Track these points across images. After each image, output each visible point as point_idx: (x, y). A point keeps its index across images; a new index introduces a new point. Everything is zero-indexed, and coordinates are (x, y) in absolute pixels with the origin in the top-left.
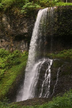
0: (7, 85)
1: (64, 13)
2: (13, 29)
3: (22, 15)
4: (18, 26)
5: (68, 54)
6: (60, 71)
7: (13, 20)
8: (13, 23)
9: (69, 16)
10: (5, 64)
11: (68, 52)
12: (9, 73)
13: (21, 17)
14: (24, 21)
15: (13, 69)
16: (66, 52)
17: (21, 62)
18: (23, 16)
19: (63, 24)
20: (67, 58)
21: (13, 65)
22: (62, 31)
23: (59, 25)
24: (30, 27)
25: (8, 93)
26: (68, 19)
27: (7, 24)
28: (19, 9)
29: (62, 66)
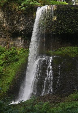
0: (8, 82)
1: (64, 12)
2: (10, 25)
3: (20, 12)
4: (15, 22)
5: (66, 51)
6: (61, 68)
7: (10, 16)
8: (11, 19)
9: (68, 15)
10: (3, 61)
11: (66, 49)
12: (8, 70)
13: (19, 14)
14: (22, 18)
15: (11, 66)
16: (64, 49)
17: (19, 59)
18: (22, 13)
19: (62, 22)
20: (65, 55)
21: (11, 62)
22: (61, 29)
23: (58, 23)
24: (28, 24)
25: (9, 90)
26: (68, 17)
27: (3, 20)
28: (17, 5)
29: (62, 63)
